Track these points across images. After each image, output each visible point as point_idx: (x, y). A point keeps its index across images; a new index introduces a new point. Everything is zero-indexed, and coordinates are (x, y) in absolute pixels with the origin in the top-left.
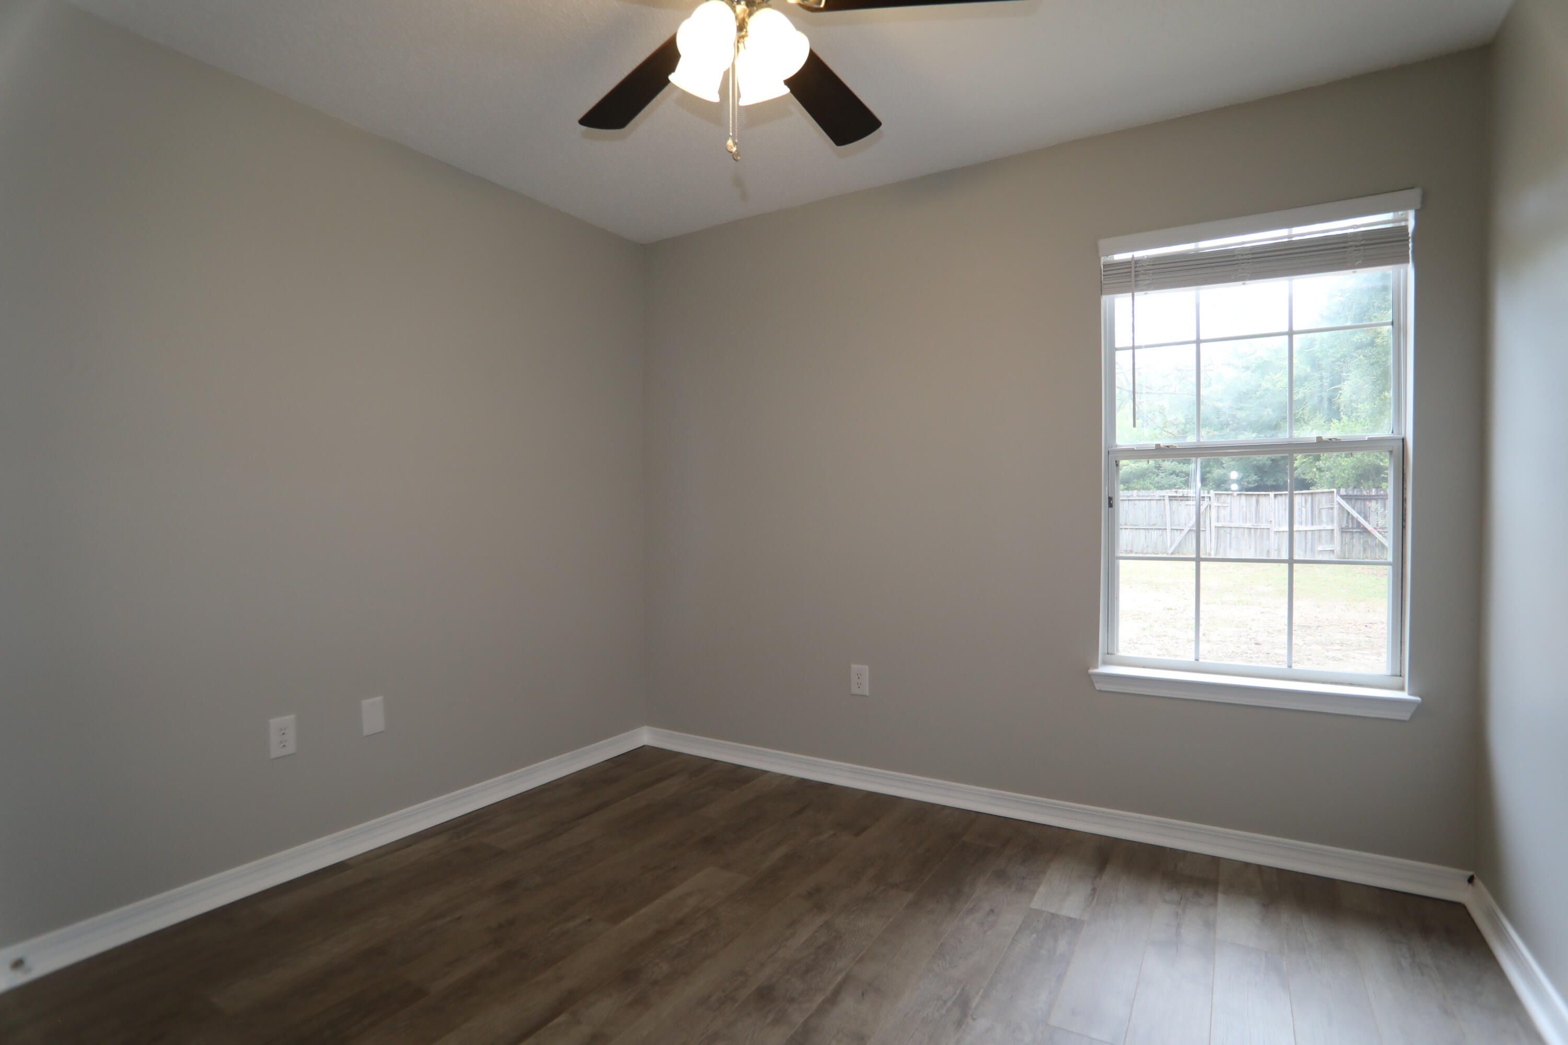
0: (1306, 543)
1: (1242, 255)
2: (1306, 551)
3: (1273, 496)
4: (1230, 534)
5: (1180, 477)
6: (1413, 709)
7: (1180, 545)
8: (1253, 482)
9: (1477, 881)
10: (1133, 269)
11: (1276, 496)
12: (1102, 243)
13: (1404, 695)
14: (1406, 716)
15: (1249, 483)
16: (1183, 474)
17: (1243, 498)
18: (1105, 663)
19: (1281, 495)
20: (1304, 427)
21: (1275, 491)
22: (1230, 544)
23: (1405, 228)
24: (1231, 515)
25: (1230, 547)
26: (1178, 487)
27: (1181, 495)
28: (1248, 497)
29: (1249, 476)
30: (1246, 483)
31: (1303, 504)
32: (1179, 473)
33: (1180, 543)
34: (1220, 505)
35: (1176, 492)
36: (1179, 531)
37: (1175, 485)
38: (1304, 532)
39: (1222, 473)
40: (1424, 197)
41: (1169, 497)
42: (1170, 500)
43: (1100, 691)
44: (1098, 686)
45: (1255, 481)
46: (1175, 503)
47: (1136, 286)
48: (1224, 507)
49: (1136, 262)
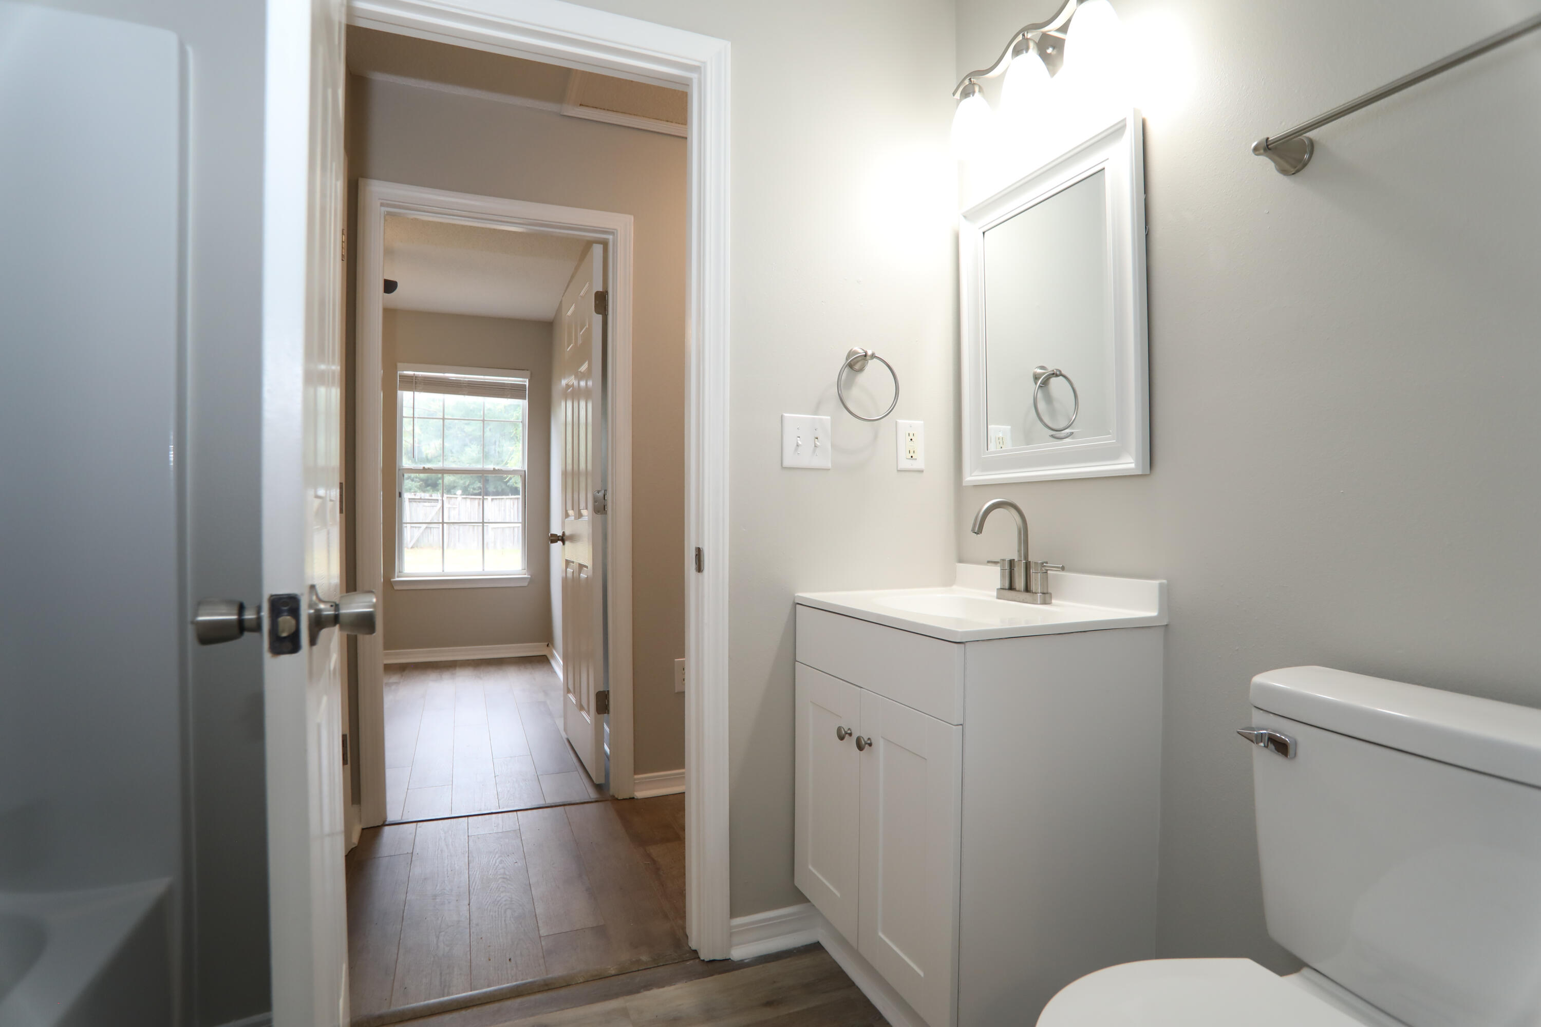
0: (514, 536)
1: (464, 383)
2: (513, 543)
3: (491, 500)
4: (459, 530)
5: (415, 482)
6: (528, 580)
7: (418, 541)
8: (477, 489)
9: (550, 645)
10: (414, 380)
11: (492, 499)
12: (399, 365)
13: (526, 576)
14: (526, 584)
15: (474, 489)
16: (418, 479)
17: (468, 501)
18: (398, 577)
19: (496, 499)
20: (517, 445)
21: (492, 496)
22: (459, 538)
23: (525, 385)
24: (459, 514)
25: (459, 541)
26: (413, 491)
27: (419, 497)
28: (472, 500)
29: (474, 483)
30: (472, 489)
31: (512, 507)
32: (413, 478)
33: (418, 538)
34: (450, 506)
35: (415, 495)
36: (417, 529)
37: (410, 490)
38: (512, 529)
39: (452, 480)
40: (531, 374)
41: (409, 499)
42: (410, 502)
43: (397, 590)
44: (396, 588)
45: (480, 488)
46: (414, 504)
47: (415, 389)
48: (454, 508)
49: (416, 377)
